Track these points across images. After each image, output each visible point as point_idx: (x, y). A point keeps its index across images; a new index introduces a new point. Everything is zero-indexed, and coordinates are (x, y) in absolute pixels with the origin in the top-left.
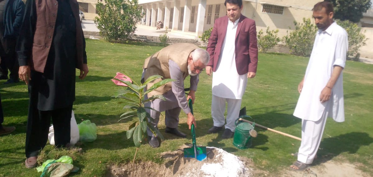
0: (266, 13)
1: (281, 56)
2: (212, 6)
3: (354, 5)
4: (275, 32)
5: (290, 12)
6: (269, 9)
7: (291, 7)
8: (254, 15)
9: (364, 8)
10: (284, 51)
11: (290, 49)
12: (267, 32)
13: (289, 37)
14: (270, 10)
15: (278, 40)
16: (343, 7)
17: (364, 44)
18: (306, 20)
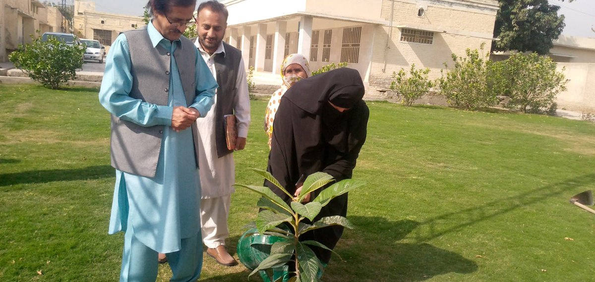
0: (407, 42)
1: (435, 110)
2: (318, 32)
3: (539, 28)
4: (424, 72)
5: (443, 41)
6: (410, 36)
7: (445, 32)
8: (388, 46)
9: (554, 32)
10: (438, 102)
11: (447, 99)
12: (412, 73)
13: (446, 80)
14: (413, 38)
15: (430, 85)
16: (524, 31)
17: (563, 88)
18: (471, 53)
